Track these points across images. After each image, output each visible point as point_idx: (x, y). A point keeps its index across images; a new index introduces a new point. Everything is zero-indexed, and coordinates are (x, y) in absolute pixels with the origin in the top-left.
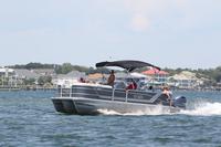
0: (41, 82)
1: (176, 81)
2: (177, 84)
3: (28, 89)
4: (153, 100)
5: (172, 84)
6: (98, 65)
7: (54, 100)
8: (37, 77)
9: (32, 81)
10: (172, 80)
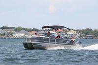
0: (8, 35)
1: (68, 35)
2: (68, 36)
3: (2, 38)
4: (67, 43)
5: (66, 36)
6: (43, 28)
7: (23, 43)
8: (6, 33)
9: (4, 35)
10: (66, 34)
